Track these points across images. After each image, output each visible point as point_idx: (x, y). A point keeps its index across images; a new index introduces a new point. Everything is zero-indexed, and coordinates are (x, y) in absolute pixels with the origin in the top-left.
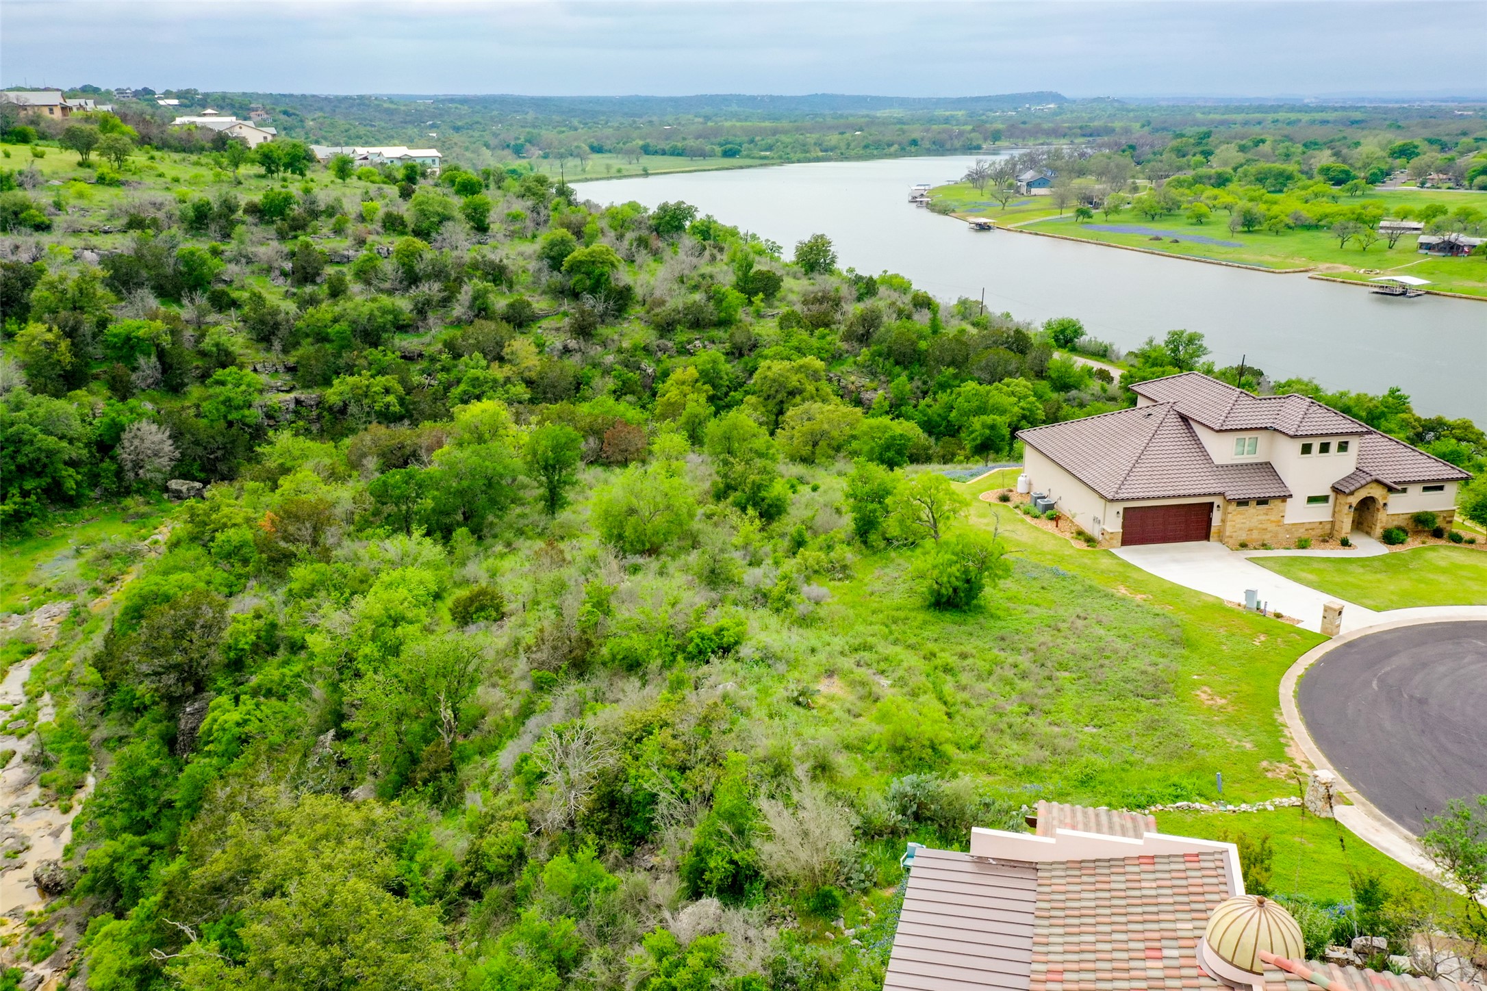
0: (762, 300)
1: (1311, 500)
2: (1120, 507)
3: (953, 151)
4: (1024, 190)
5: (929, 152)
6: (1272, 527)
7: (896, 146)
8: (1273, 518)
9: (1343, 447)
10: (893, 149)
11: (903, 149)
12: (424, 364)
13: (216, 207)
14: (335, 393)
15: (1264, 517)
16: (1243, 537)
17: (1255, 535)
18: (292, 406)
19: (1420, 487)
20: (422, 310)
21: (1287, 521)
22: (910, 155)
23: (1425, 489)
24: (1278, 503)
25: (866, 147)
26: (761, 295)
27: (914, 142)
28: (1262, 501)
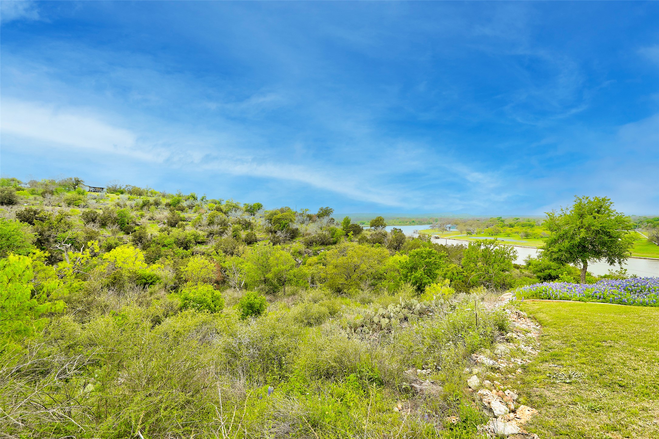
0: (353, 235)
3: (424, 224)
4: (448, 229)
5: (418, 224)
7: (408, 222)
10: (407, 223)
11: (410, 223)
20: (211, 235)
22: (412, 225)
25: (400, 222)
26: (352, 232)
27: (413, 222)
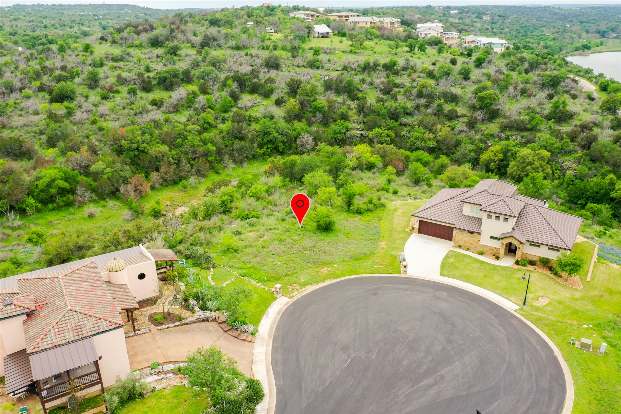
1: (492, 237)
2: (418, 219)
6: (474, 243)
8: (475, 240)
9: (506, 219)
12: (408, 128)
13: (372, 64)
14: (371, 134)
15: (471, 238)
16: (462, 244)
17: (467, 244)
18: (359, 136)
19: (548, 247)
20: (417, 108)
21: (481, 243)
23: (549, 249)
24: (477, 234)
26: (553, 120)
28: (472, 233)
